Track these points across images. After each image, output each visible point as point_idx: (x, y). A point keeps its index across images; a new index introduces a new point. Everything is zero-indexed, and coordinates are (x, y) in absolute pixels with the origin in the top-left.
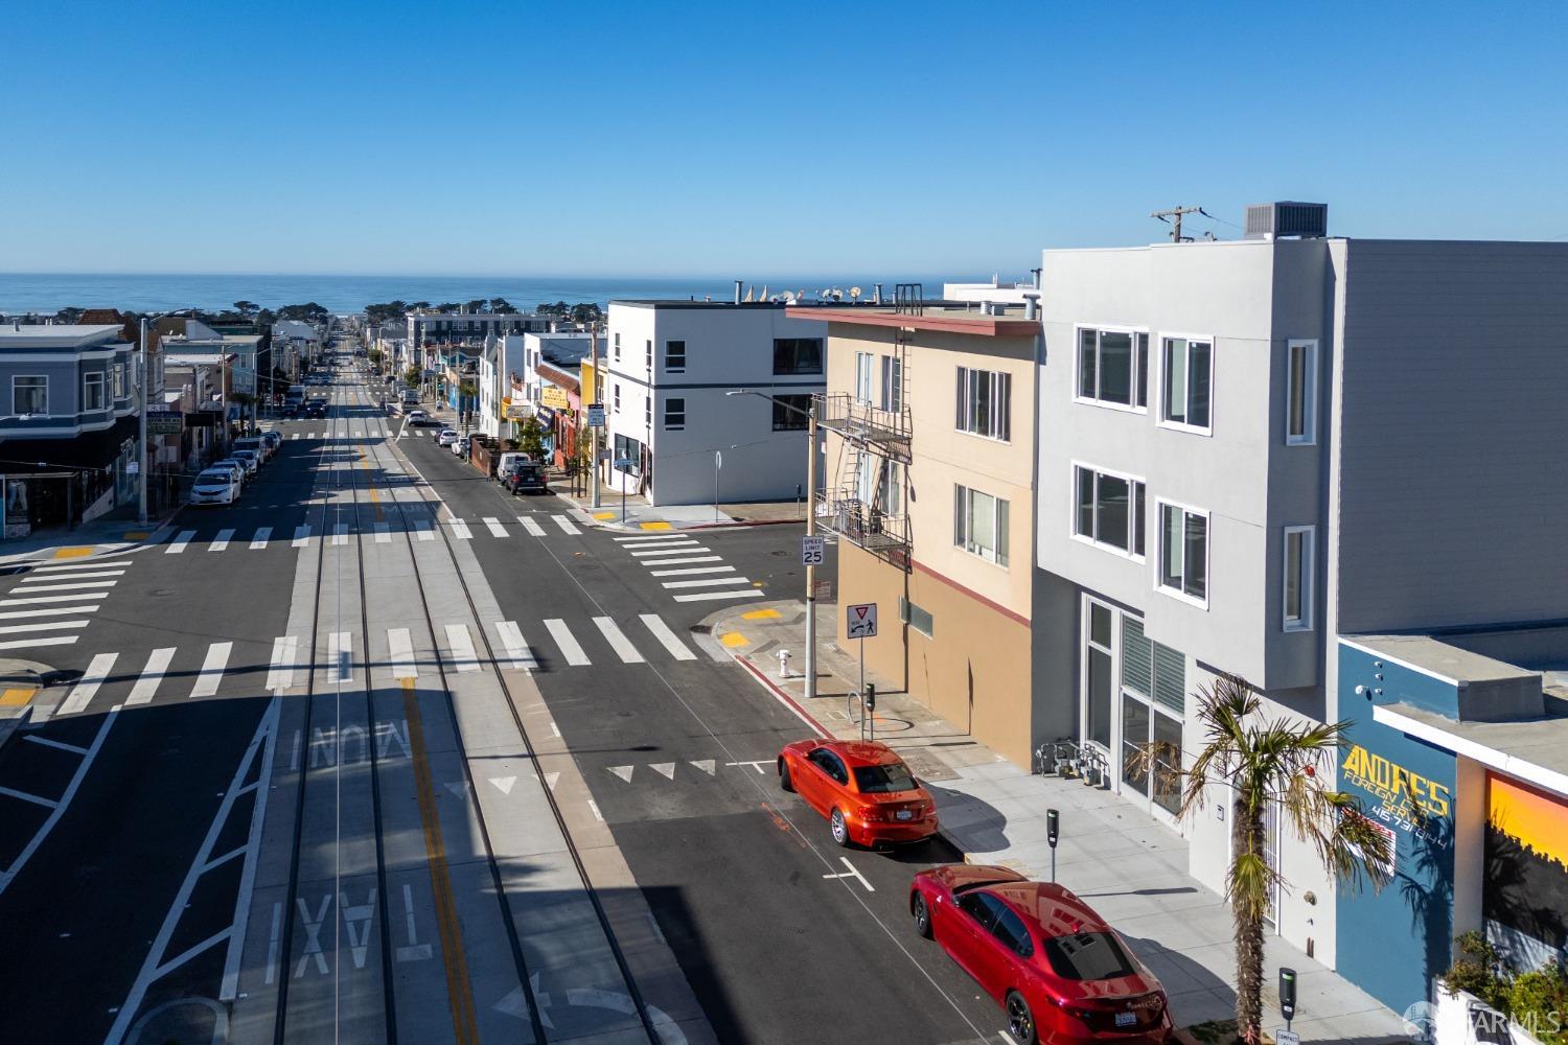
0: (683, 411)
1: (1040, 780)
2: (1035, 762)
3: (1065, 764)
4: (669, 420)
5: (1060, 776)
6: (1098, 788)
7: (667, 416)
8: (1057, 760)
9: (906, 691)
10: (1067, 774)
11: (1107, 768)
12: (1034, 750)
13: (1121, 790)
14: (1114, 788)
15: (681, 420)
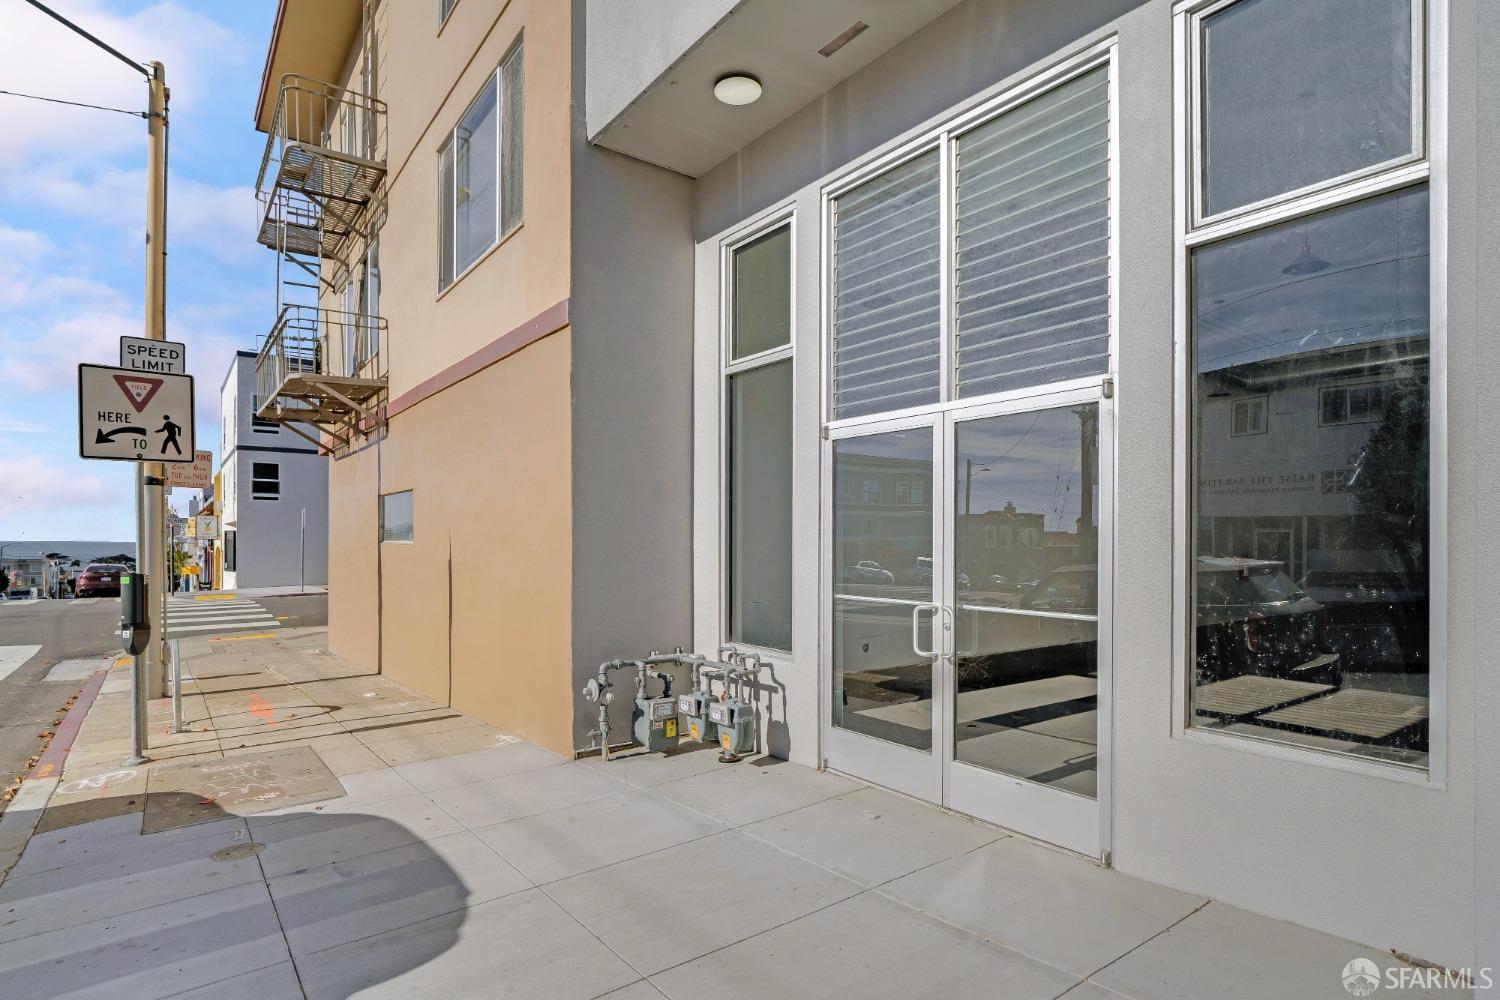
0: (277, 478)
1: (600, 770)
2: (584, 720)
3: (667, 711)
4: (257, 487)
5: (653, 750)
6: (758, 763)
7: (255, 483)
8: (641, 703)
9: (379, 673)
10: (668, 746)
11: (777, 698)
12: (579, 682)
13: (826, 755)
14: (802, 751)
15: (274, 488)
